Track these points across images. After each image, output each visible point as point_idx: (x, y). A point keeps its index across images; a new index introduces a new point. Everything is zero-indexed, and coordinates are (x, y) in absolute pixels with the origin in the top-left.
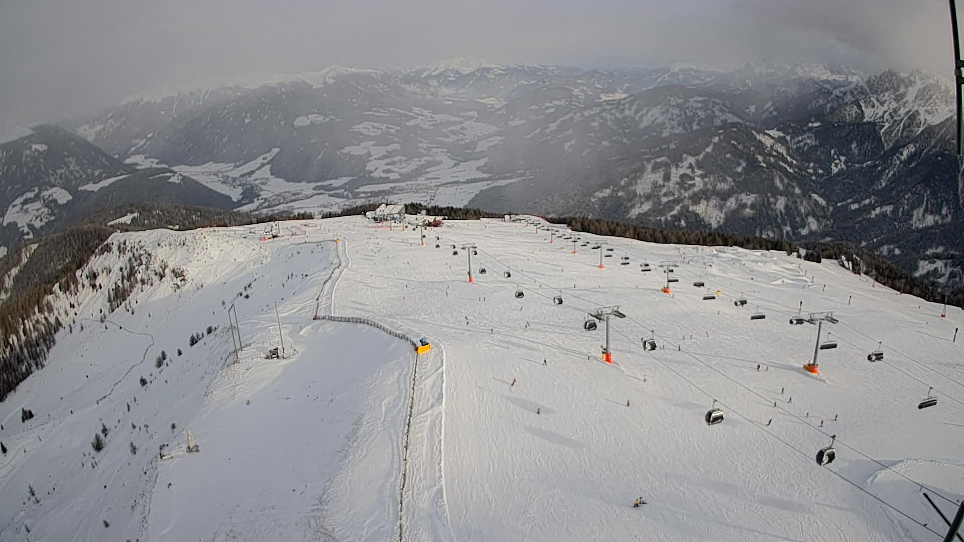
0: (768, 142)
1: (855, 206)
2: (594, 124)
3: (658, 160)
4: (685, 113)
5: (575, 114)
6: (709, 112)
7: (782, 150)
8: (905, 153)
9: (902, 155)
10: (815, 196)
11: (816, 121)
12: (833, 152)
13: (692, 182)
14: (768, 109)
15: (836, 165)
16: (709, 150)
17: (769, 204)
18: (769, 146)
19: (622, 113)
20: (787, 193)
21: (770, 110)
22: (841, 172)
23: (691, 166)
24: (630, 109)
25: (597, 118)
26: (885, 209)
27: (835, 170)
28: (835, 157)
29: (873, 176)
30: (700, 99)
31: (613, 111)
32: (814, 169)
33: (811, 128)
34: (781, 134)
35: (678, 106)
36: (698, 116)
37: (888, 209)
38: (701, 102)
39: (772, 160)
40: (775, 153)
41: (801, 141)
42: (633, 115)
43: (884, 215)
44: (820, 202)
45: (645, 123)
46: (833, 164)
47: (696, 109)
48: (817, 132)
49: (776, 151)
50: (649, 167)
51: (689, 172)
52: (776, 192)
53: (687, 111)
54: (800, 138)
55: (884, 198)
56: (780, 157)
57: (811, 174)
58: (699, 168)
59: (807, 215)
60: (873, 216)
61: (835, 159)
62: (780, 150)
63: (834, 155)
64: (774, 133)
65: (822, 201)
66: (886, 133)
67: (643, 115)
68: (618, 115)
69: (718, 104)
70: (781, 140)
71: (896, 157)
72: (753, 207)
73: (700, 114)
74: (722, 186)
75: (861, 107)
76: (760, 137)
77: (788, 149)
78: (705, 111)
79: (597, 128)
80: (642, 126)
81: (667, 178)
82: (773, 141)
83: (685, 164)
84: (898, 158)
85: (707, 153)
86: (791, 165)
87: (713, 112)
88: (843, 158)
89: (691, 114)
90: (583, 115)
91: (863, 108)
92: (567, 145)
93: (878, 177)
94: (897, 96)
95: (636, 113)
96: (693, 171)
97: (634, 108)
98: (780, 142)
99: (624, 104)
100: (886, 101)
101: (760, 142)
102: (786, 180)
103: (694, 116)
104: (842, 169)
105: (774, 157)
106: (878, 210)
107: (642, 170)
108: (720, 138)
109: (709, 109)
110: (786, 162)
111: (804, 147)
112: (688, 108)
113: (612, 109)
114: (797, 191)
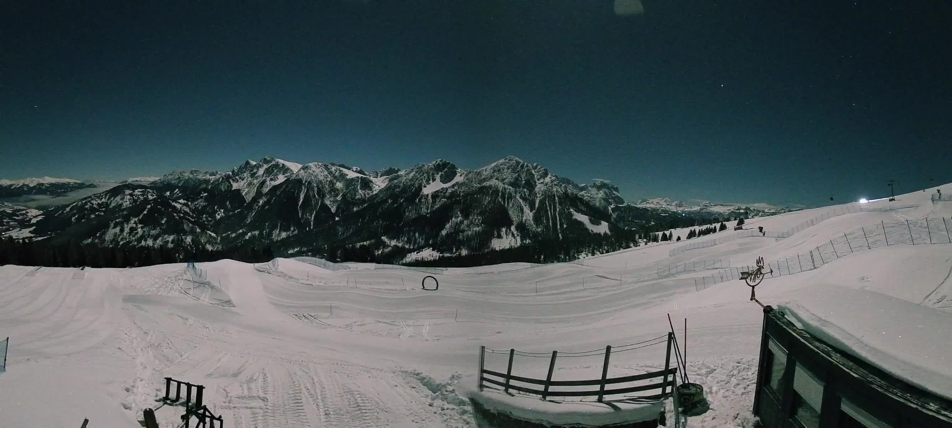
0: (178, 206)
1: (234, 235)
2: (87, 207)
3: (117, 221)
4: (133, 198)
5: (78, 203)
6: (145, 196)
7: (187, 210)
8: (261, 202)
9: (259, 203)
10: (209, 232)
11: (205, 193)
12: (216, 207)
13: (137, 231)
14: (177, 192)
15: (219, 214)
16: (145, 212)
17: (182, 239)
18: (179, 208)
19: (101, 200)
20: (193, 232)
21: (178, 193)
22: (222, 218)
23: (135, 223)
24: (105, 198)
25: (89, 203)
26: (254, 233)
27: (218, 217)
28: (218, 210)
29: (242, 217)
30: (141, 190)
31: (97, 200)
32: (206, 218)
33: (203, 197)
34: (185, 202)
35: (130, 194)
36: (140, 199)
37: (257, 233)
38: (141, 192)
39: (182, 215)
40: (183, 212)
41: (197, 204)
42: (107, 201)
43: (254, 236)
44: (212, 235)
45: (113, 205)
46: (217, 214)
47: (139, 195)
48: (206, 199)
49: (184, 210)
50: (112, 225)
51: (134, 225)
52: (185, 233)
53: (134, 197)
54: (197, 203)
55: (251, 227)
56: (186, 213)
57: (204, 221)
58: (140, 224)
59: (206, 243)
60: (247, 238)
61: (217, 211)
62: (185, 210)
63: (217, 209)
64: (182, 201)
65: (213, 234)
66: (246, 194)
67: (112, 201)
68: (99, 202)
69: (150, 192)
70: (186, 205)
71: (255, 205)
72: (173, 242)
73: (141, 198)
74: (153, 232)
75: (231, 182)
76: (174, 204)
77: (190, 209)
78: (143, 196)
79: (88, 209)
80: (111, 207)
81: (122, 230)
82: (181, 205)
83: (132, 222)
84: (257, 205)
85: (144, 214)
86: (192, 217)
87: (148, 196)
88: (222, 211)
89: (136, 198)
90: (82, 203)
91: (232, 183)
92: (73, 219)
93: (246, 217)
94: (251, 174)
95: (108, 200)
96: (137, 225)
97: (107, 197)
98: (185, 206)
99: (102, 196)
100: (245, 177)
101: (174, 206)
102: (191, 225)
103: (138, 199)
104: (223, 216)
105: (183, 213)
106: (249, 234)
107: (108, 227)
108: (151, 205)
109: (146, 195)
110: (189, 215)
111: (199, 206)
112: (135, 195)
113: (96, 198)
114: (198, 230)
